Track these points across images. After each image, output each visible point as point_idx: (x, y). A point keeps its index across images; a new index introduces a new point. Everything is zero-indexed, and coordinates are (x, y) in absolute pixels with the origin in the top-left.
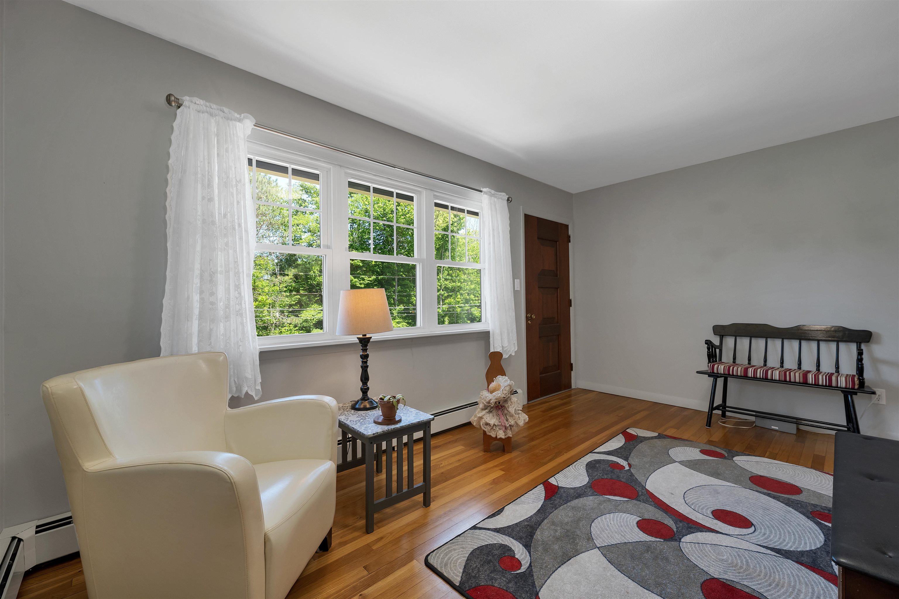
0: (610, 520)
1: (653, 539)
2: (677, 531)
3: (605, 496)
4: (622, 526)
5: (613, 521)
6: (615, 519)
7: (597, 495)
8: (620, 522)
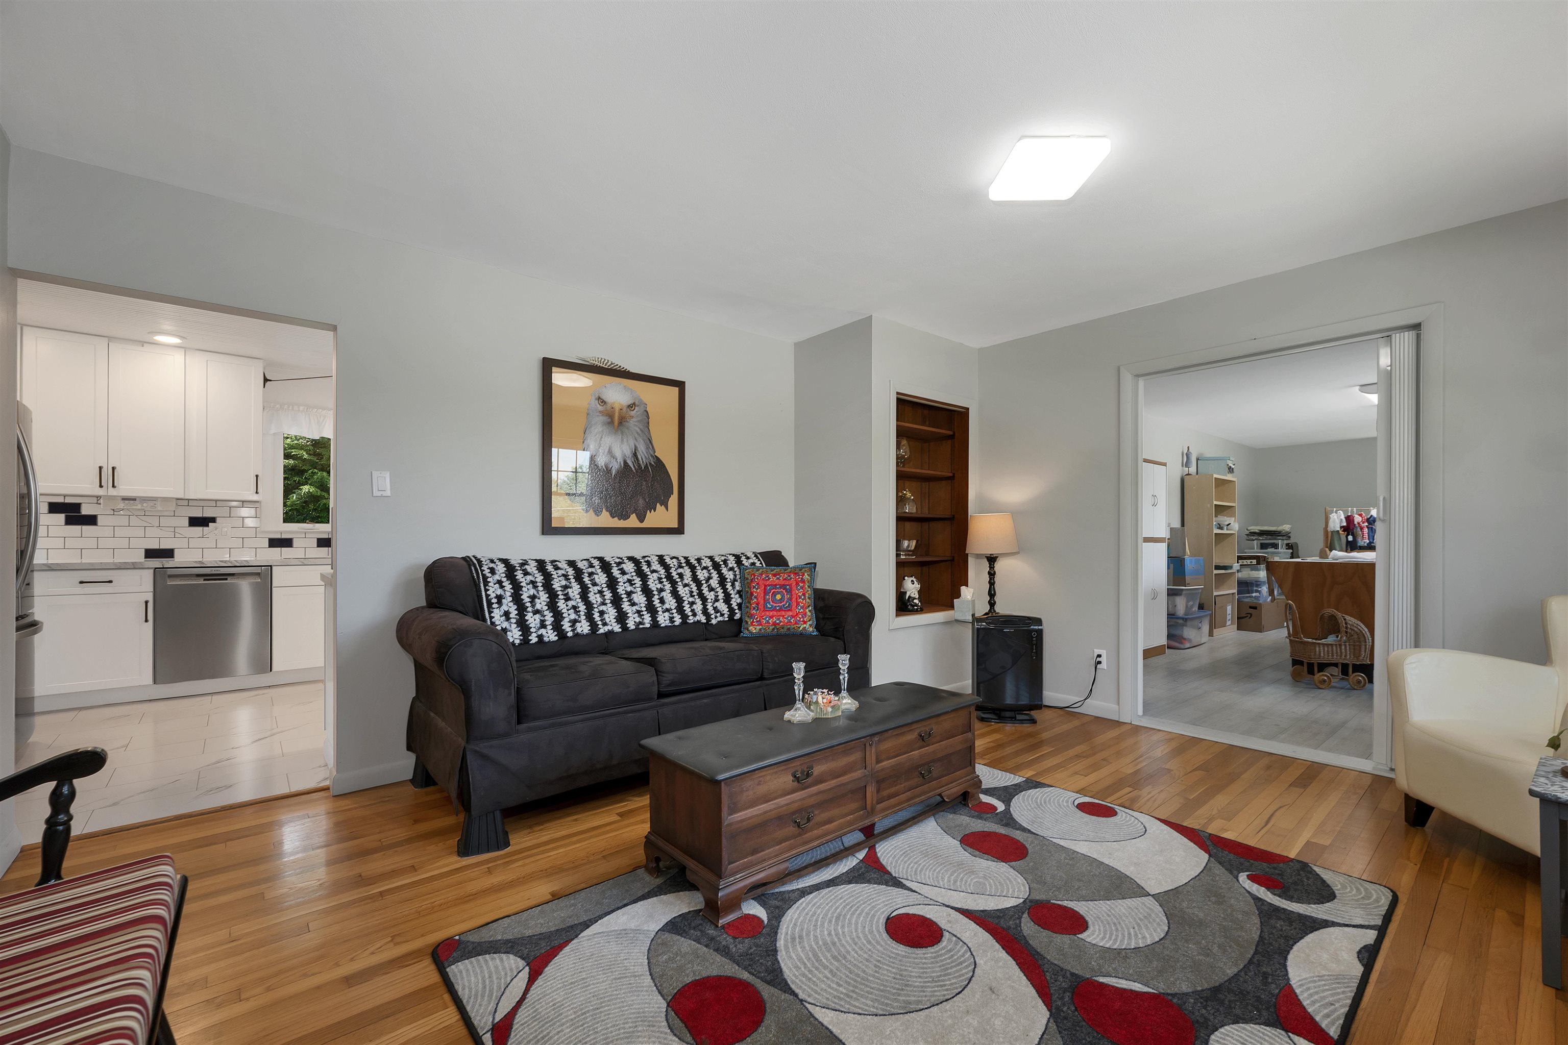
0: (1136, 935)
1: (1065, 903)
2: (1023, 913)
3: (1153, 991)
4: (1115, 924)
5: (1129, 934)
6: (1126, 935)
7: (1174, 995)
8: (1117, 930)
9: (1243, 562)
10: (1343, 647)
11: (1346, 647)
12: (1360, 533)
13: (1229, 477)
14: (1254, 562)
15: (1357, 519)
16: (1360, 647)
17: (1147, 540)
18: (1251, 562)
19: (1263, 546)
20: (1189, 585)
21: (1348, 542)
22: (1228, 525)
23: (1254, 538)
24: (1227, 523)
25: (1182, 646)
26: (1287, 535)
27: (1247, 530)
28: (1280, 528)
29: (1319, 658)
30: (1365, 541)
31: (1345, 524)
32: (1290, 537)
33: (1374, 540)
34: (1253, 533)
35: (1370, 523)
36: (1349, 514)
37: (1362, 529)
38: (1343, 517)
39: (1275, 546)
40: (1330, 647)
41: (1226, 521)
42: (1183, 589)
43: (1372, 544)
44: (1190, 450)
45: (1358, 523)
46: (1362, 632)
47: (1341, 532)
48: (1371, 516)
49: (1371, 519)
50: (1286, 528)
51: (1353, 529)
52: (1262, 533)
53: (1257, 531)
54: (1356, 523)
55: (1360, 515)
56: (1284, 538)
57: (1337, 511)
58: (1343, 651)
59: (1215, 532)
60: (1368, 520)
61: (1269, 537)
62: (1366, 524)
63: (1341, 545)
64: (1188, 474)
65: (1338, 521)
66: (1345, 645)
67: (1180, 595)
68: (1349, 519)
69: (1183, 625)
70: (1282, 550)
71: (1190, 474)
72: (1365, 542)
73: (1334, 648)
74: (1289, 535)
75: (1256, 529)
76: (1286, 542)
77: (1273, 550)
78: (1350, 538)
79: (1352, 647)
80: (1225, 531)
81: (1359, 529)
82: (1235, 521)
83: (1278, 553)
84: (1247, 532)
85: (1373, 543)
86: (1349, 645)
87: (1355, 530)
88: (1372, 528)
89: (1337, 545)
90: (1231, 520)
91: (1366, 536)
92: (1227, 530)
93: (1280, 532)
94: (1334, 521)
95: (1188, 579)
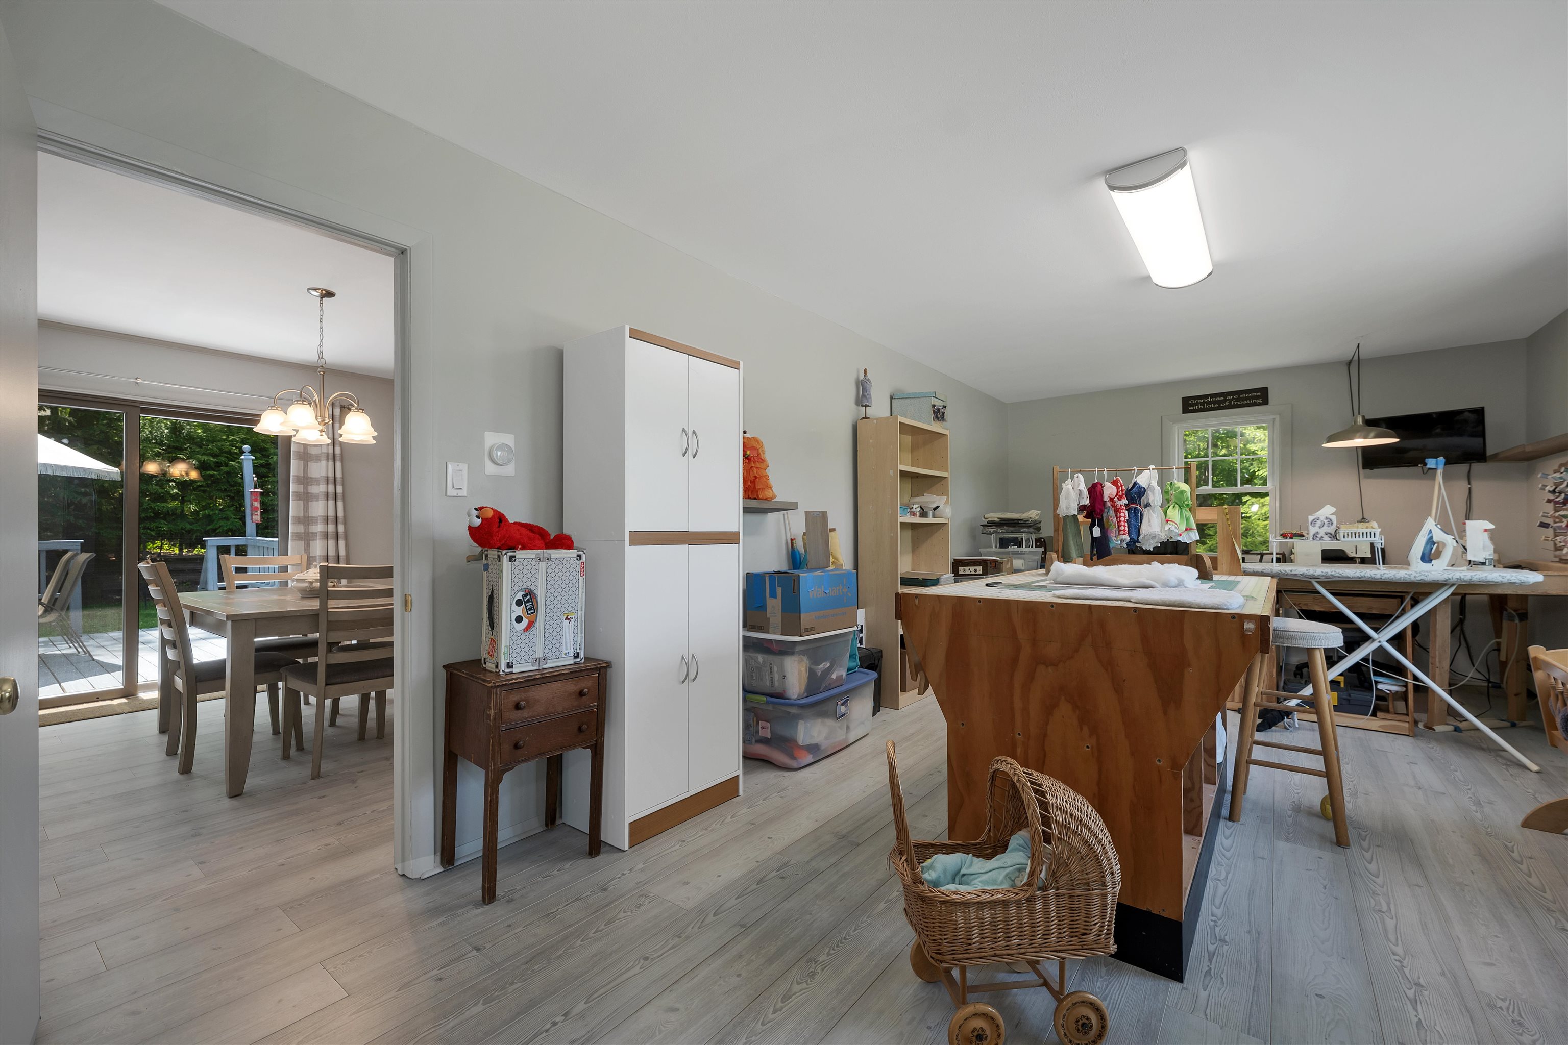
9: (964, 570)
10: (1039, 906)
11: (1046, 904)
12: (1115, 520)
13: (936, 427)
14: (980, 569)
15: (1109, 490)
16: (1088, 899)
17: (642, 538)
18: (975, 570)
19: (1004, 543)
20: (810, 630)
21: (1094, 540)
22: (935, 509)
23: (992, 531)
24: (934, 506)
25: (794, 764)
26: (1035, 526)
27: (985, 518)
28: (1024, 516)
29: (966, 951)
30: (1124, 537)
31: (1086, 501)
32: (1039, 529)
33: (1139, 536)
34: (991, 523)
35: (1132, 500)
36: (1096, 481)
37: (1117, 511)
38: (1083, 487)
39: (1018, 543)
40: (999, 910)
41: (934, 502)
42: (795, 643)
43: (1137, 544)
44: (869, 376)
45: (1111, 500)
46: (1090, 848)
47: (1081, 518)
48: (1135, 484)
49: (1134, 490)
50: (1033, 514)
51: (1102, 511)
52: (1003, 523)
53: (996, 520)
54: (1106, 498)
55: (1115, 483)
56: (1031, 530)
57: (1073, 473)
58: (1039, 916)
59: (901, 520)
60: (1128, 494)
61: (1011, 529)
62: (1125, 501)
63: (1080, 547)
64: (866, 418)
65: (1074, 496)
66: (1045, 898)
67: (792, 653)
68: (1095, 491)
69: (797, 718)
70: (1030, 549)
71: (869, 418)
72: (1122, 541)
73: (1013, 909)
74: (1038, 525)
75: (995, 516)
76: (1033, 536)
77: (1014, 549)
78: (1097, 532)
79: (1065, 902)
80: (930, 520)
81: (1112, 513)
82: (946, 503)
83: (1022, 553)
84: (985, 522)
85: (1138, 541)
86: (1057, 895)
87: (1105, 515)
88: (1136, 509)
89: (1074, 553)
90: (940, 501)
91: (1124, 527)
92: (934, 517)
93: (1025, 521)
94: (1068, 493)
95: (806, 619)
